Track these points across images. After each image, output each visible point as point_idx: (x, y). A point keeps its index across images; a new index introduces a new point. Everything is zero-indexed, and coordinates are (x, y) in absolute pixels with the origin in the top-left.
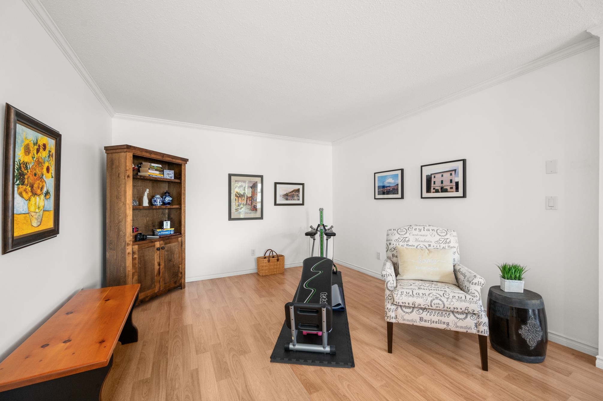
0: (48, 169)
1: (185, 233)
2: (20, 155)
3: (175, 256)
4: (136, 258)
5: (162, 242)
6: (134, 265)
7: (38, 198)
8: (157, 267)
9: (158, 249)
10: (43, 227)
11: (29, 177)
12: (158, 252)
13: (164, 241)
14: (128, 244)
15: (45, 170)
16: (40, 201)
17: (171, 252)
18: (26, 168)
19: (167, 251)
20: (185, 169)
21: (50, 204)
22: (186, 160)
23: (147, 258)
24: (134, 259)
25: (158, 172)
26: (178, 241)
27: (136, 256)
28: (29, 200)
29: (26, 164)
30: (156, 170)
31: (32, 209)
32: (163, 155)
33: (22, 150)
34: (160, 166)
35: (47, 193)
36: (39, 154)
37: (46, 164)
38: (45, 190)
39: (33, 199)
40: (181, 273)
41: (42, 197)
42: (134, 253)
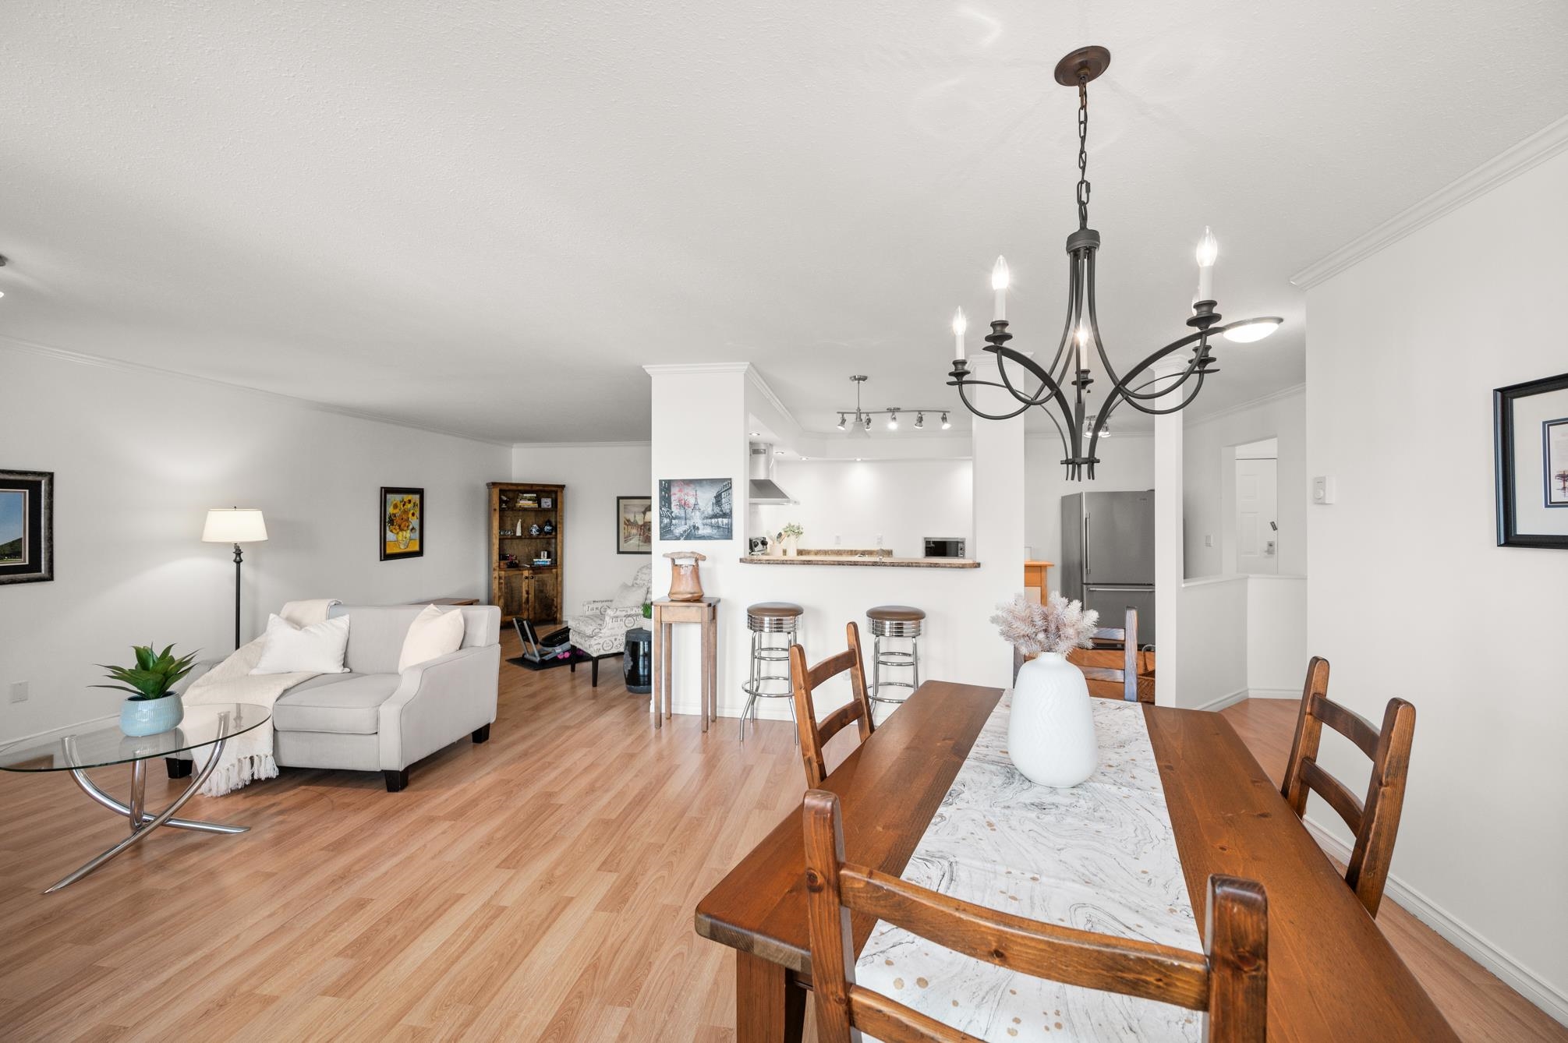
0: (413, 514)
1: (562, 564)
2: (390, 510)
3: (548, 588)
4: (502, 583)
5: (531, 572)
6: (500, 589)
7: (405, 533)
8: (525, 595)
9: (527, 578)
10: (410, 549)
11: (397, 520)
12: (527, 581)
13: (533, 570)
14: (494, 570)
15: (410, 515)
16: (408, 534)
17: (543, 583)
18: (395, 516)
19: (538, 581)
20: (562, 497)
21: (417, 534)
22: (562, 487)
23: (514, 585)
24: (500, 584)
25: (531, 502)
26: (552, 572)
27: (502, 581)
28: (398, 533)
29: (395, 515)
30: (529, 500)
31: (400, 538)
32: (532, 485)
33: (392, 507)
34: (535, 495)
35: (413, 529)
36: (405, 507)
37: (412, 512)
38: (411, 527)
39: (400, 533)
40: (556, 607)
41: (409, 531)
42: (500, 578)
